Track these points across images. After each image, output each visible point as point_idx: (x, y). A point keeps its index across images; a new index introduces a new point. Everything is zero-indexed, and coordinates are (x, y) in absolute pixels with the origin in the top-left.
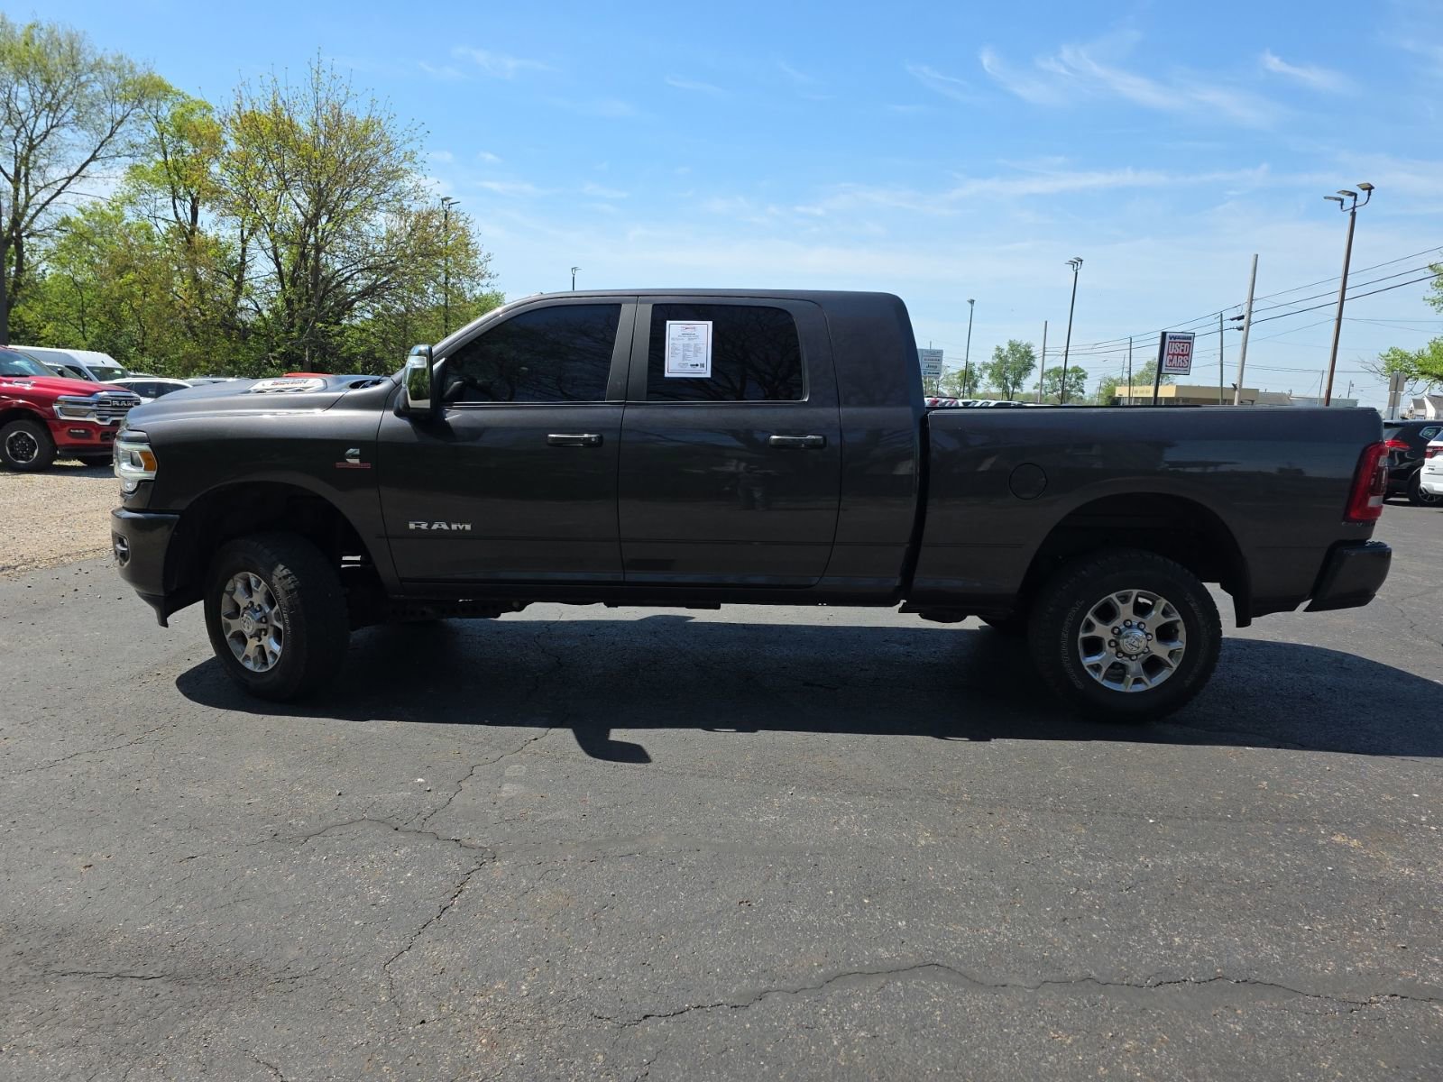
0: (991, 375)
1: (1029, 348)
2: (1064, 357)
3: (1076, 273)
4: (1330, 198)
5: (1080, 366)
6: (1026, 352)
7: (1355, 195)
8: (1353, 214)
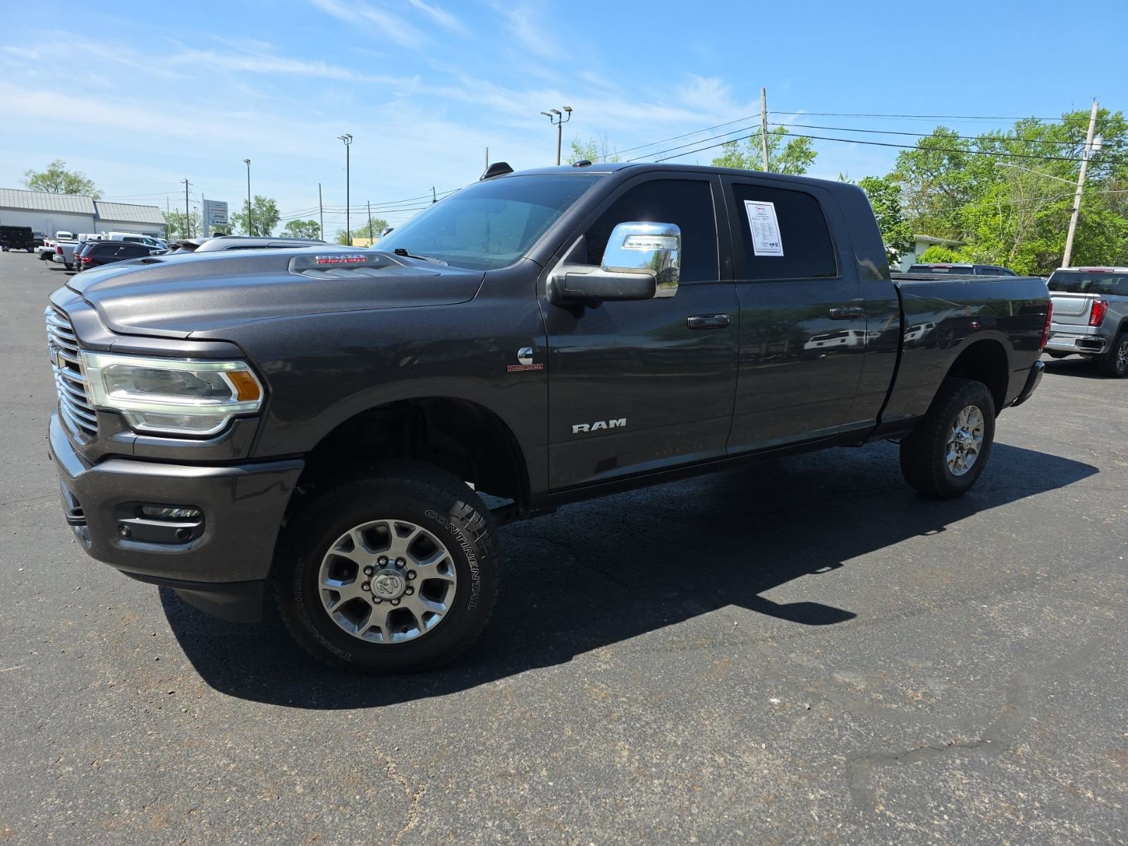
0: (243, 225)
1: (273, 203)
2: (346, 215)
3: (348, 147)
4: (545, 114)
5: (315, 220)
6: (271, 206)
7: (560, 114)
8: (560, 127)
